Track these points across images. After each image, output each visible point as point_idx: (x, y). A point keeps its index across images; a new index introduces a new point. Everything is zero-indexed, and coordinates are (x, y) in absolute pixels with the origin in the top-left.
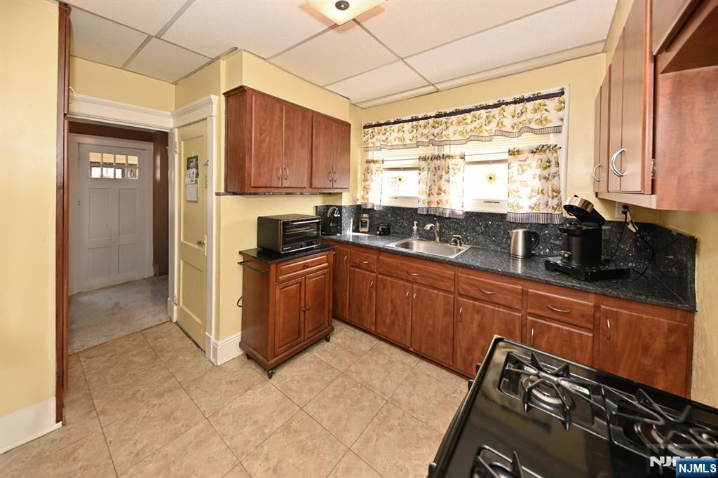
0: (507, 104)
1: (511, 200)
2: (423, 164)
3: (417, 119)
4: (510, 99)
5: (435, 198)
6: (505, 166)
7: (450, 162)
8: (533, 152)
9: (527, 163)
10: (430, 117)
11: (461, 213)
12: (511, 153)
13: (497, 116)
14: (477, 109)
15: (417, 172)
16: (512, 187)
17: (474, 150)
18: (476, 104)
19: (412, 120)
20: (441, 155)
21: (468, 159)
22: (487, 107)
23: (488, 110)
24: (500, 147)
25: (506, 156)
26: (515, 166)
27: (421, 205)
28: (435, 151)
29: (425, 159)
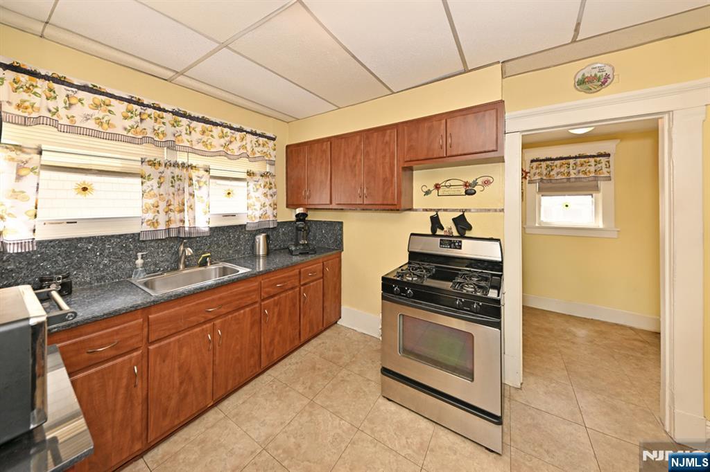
0: (247, 132)
1: (250, 212)
2: (147, 169)
3: (139, 103)
4: (249, 130)
5: (176, 216)
6: (244, 184)
7: (194, 174)
8: (262, 176)
9: (259, 183)
10: (164, 110)
11: (207, 229)
12: (250, 174)
13: (238, 139)
14: (221, 125)
15: (139, 180)
16: (250, 202)
17: (220, 166)
18: (223, 121)
19: (130, 101)
20: (180, 163)
21: (213, 173)
22: (231, 128)
23: (233, 131)
24: (241, 167)
25: (244, 176)
26: (252, 184)
27: (146, 228)
28: (165, 155)
29: (153, 164)
